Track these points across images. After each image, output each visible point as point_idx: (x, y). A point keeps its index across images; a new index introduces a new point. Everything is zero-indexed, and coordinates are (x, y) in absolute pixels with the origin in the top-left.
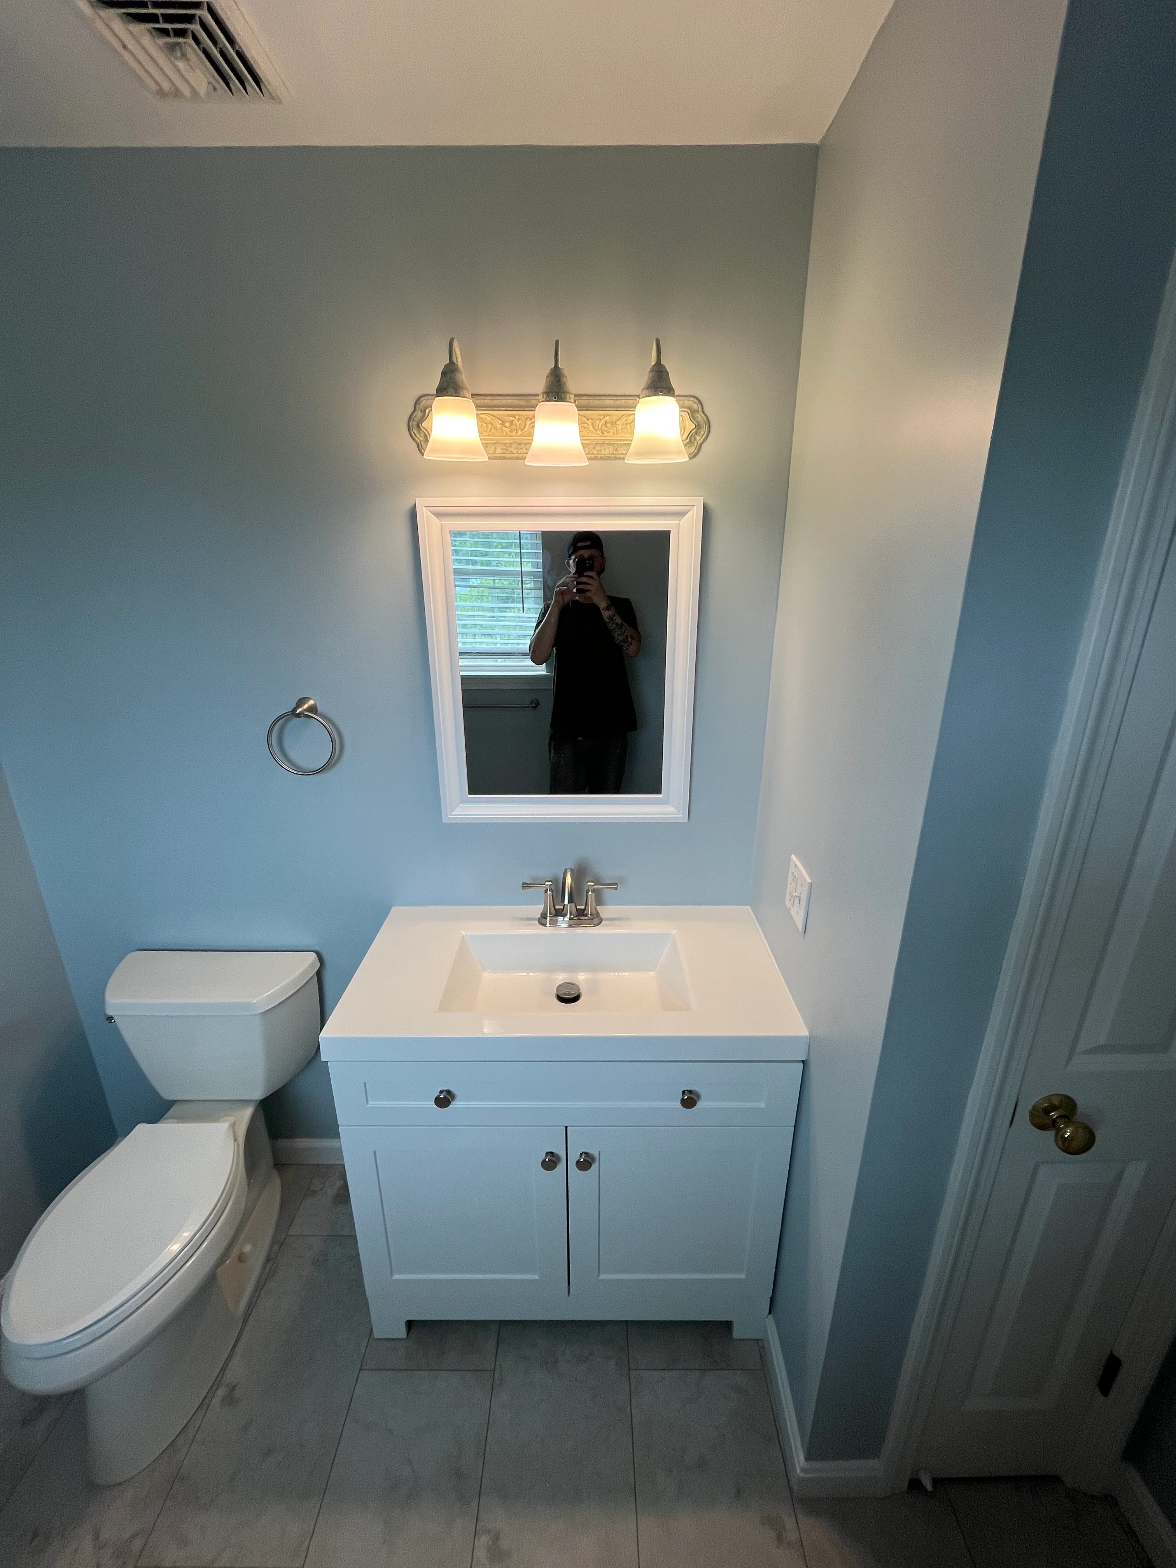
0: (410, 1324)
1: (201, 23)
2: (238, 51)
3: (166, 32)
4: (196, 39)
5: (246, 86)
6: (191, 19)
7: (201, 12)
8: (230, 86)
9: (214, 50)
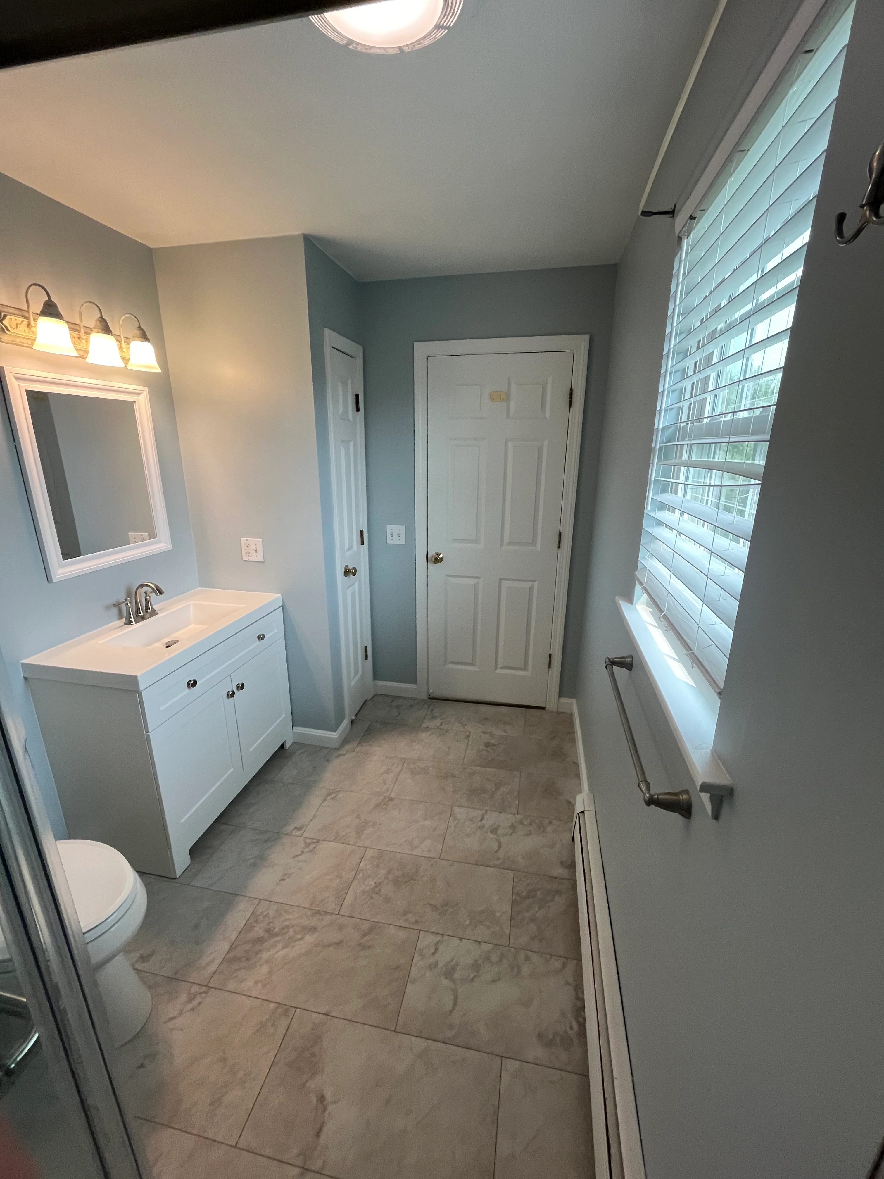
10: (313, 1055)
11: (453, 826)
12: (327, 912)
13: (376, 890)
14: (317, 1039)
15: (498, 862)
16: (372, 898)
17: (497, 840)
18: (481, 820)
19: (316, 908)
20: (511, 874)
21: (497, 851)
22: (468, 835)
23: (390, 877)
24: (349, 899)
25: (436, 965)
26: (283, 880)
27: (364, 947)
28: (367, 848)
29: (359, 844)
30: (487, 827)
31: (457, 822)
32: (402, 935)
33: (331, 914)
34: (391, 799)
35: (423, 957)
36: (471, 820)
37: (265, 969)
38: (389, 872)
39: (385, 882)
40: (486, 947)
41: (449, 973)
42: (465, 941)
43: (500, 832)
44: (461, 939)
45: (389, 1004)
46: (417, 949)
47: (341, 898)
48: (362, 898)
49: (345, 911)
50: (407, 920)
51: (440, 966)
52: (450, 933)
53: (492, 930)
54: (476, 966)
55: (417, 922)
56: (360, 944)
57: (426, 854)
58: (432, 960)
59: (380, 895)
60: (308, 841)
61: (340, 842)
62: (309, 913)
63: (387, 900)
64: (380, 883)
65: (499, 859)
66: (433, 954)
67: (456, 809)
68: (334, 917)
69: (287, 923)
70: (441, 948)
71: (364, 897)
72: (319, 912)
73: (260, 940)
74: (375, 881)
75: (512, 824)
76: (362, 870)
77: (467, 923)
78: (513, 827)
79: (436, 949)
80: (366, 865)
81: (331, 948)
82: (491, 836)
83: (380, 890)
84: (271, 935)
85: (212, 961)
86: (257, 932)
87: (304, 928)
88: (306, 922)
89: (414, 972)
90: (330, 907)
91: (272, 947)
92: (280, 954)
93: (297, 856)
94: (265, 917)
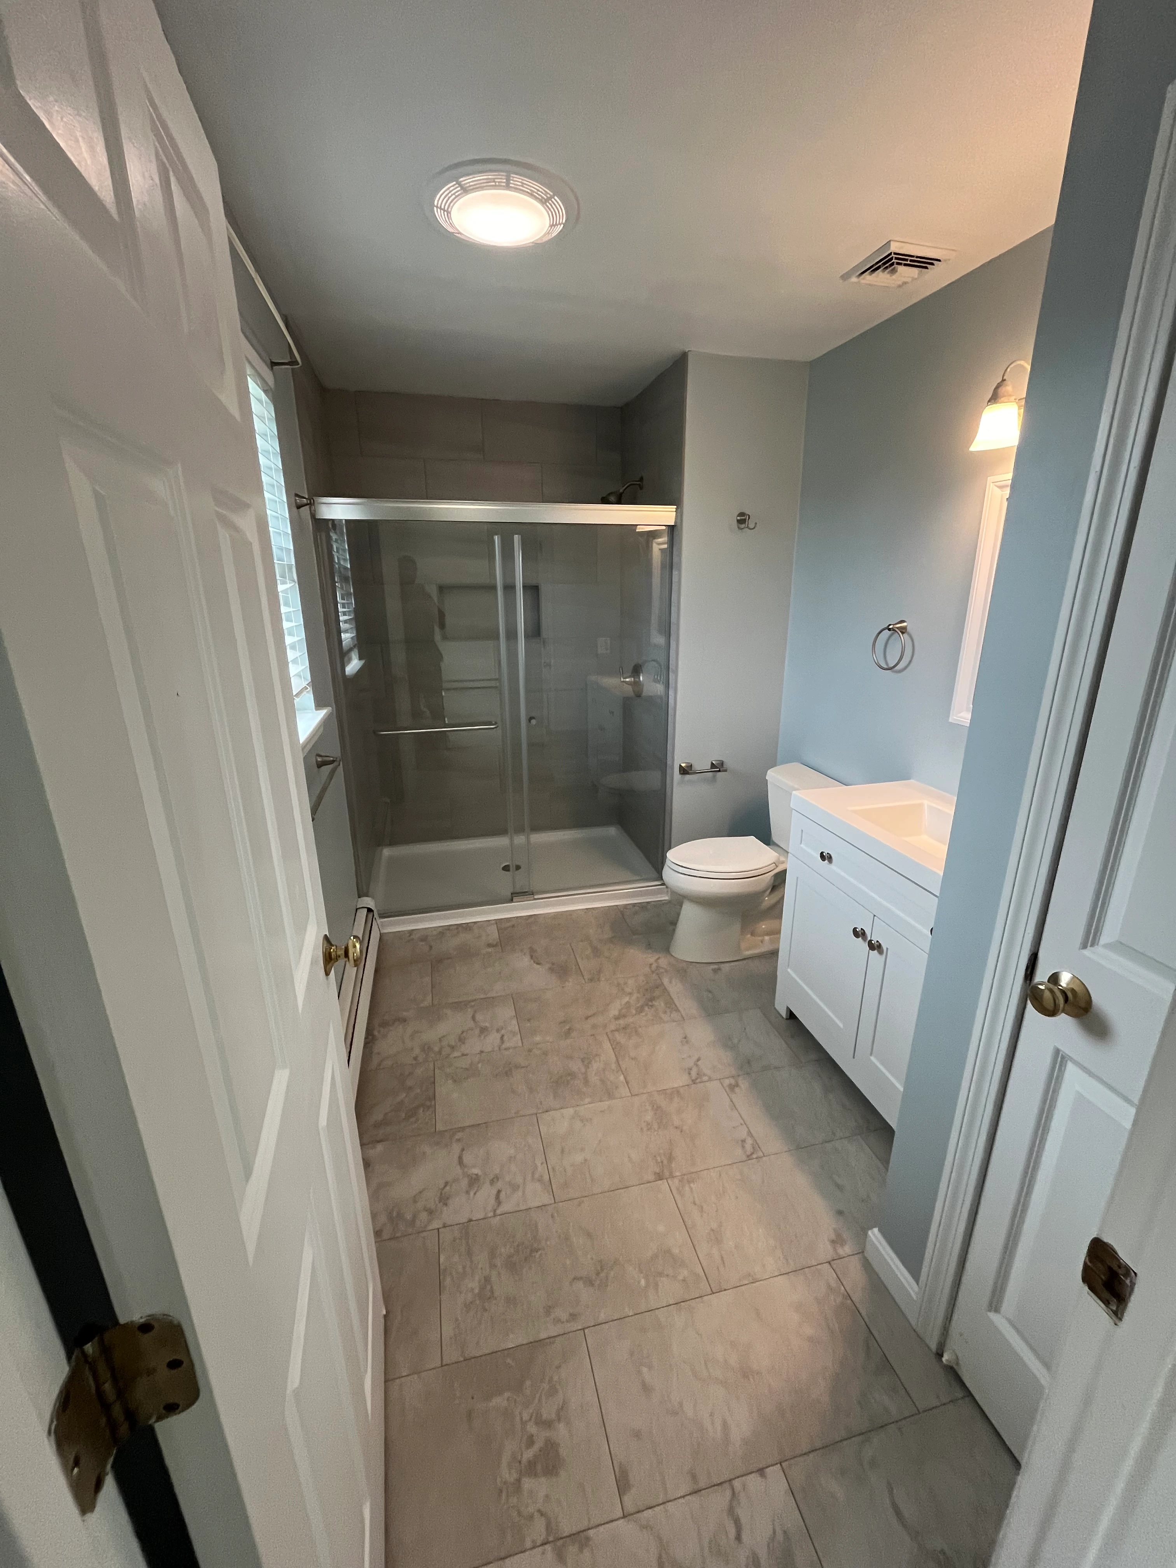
0: (791, 1016)
1: (896, 258)
2: (917, 257)
3: (887, 268)
4: (898, 264)
5: (933, 264)
6: (892, 259)
7: (893, 255)
8: (926, 268)
9: (909, 262)
10: (557, 973)
11: (539, 1165)
12: (617, 1030)
13: (587, 1061)
14: (560, 978)
15: (459, 1135)
16: (586, 1053)
17: (465, 1166)
18: (499, 1192)
19: (630, 1030)
20: (440, 1127)
21: (463, 1150)
22: (511, 1159)
23: (581, 1076)
24: (606, 1045)
25: (498, 1031)
26: (685, 1038)
27: (566, 1022)
28: (632, 1095)
29: (643, 1096)
30: (487, 1185)
31: (537, 1176)
32: (538, 1038)
33: (612, 1031)
34: (659, 1177)
35: (511, 1031)
36: (515, 1187)
37: (628, 989)
38: (586, 1079)
40: (457, 1054)
41: (485, 1030)
42: (479, 1052)
43: (464, 1182)
44: (482, 1052)
45: (523, 1003)
46: (519, 1034)
47: (615, 1044)
49: (602, 1037)
50: (540, 1049)
51: (494, 1031)
52: (494, 1053)
53: (452, 1068)
54: (462, 1040)
55: (530, 1051)
56: (569, 1022)
57: (556, 1114)
58: (503, 1032)
59: (580, 1058)
60: (705, 1078)
61: (670, 1090)
62: (632, 1026)
63: (570, 1057)
64: (587, 1067)
65: (458, 1140)
66: (503, 1036)
67: (546, 1199)
68: (608, 1030)
69: (643, 1014)
70: (498, 1042)
71: (593, 1052)
72: (625, 1028)
73: (653, 999)
74: (594, 1068)
75: (446, 1204)
76: (617, 1072)
78: (444, 1199)
79: (501, 1039)
80: (617, 1078)
81: (590, 1014)
82: (476, 1171)
84: (647, 1005)
85: (670, 982)
86: (660, 1004)
87: (624, 1016)
88: (630, 1020)
89: (514, 1022)
90: (619, 1037)
91: (638, 999)
92: (627, 999)
93: (698, 1060)
94: (665, 1012)
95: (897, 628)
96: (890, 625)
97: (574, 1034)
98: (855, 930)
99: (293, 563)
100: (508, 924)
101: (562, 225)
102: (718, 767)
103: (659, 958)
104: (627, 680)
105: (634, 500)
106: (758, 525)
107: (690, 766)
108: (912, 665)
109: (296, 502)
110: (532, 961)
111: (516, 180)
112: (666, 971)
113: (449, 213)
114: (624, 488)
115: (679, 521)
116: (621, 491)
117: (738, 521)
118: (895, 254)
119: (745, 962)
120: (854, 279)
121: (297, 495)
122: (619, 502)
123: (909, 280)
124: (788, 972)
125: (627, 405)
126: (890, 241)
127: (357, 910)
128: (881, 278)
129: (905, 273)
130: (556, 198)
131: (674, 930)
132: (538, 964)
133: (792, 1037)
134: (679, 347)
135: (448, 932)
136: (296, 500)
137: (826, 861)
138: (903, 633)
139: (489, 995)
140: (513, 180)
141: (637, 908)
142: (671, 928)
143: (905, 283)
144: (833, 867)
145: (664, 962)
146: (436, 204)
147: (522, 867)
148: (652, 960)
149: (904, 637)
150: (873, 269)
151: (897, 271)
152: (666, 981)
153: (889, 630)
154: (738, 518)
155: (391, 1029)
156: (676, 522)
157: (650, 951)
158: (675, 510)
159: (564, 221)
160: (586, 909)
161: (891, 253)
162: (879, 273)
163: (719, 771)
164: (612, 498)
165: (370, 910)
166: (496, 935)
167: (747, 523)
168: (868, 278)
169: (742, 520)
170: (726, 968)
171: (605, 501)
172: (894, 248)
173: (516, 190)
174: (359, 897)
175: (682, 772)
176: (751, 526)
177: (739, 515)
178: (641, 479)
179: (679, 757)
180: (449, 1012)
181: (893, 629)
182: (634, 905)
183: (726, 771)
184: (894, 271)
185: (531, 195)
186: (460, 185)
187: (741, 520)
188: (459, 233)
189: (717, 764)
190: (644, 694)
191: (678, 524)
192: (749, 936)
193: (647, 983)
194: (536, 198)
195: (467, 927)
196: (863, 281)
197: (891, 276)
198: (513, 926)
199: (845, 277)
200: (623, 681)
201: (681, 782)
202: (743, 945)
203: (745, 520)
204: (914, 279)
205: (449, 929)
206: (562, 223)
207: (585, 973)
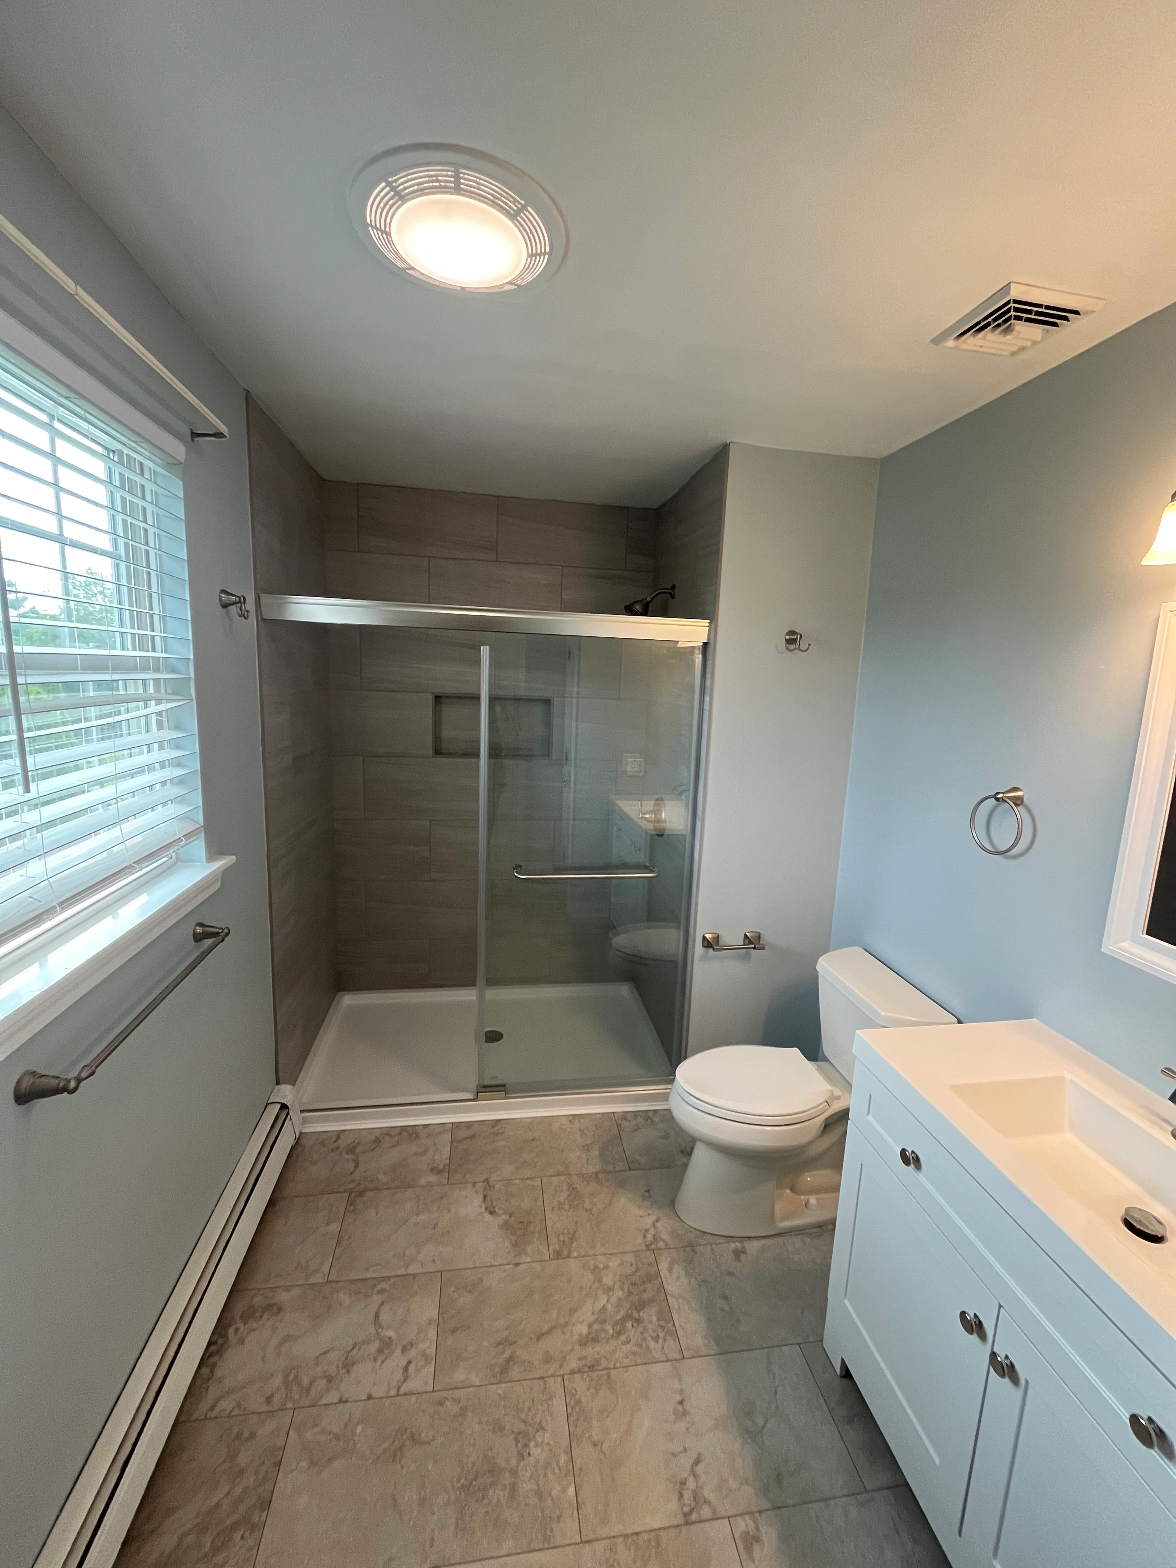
1: (1016, 310)
2: (1047, 307)
3: (999, 325)
4: (1018, 318)
5: (1066, 319)
6: (1009, 311)
7: (1012, 305)
8: (1056, 325)
9: (1033, 316)
10: (514, 1234)
12: (579, 1372)
13: (523, 1441)
14: (515, 1245)
16: (524, 1421)
19: (599, 1373)
23: (507, 1479)
24: (559, 1405)
25: (404, 1350)
26: (681, 1403)
27: (507, 1342)
28: (581, 1542)
29: (600, 1546)
32: (459, 1376)
33: (572, 1372)
35: (424, 1354)
37: (608, 1281)
38: (514, 1487)
39: (514, 1462)
40: (333, 1397)
41: (386, 1346)
42: (365, 1397)
44: (370, 1397)
45: (454, 1291)
46: (433, 1362)
47: (572, 1403)
48: (539, 1417)
49: (555, 1385)
50: (457, 1401)
51: (399, 1351)
52: (387, 1402)
53: (317, 1430)
54: (348, 1365)
55: (441, 1404)
56: (512, 1343)
58: (412, 1353)
59: (513, 1432)
60: (706, 1512)
61: (646, 1536)
62: (604, 1364)
63: (498, 1427)
64: (521, 1457)
66: (409, 1362)
68: (566, 1369)
69: (623, 1338)
70: (399, 1375)
71: (537, 1420)
72: (592, 1368)
73: (641, 1305)
74: (532, 1459)
76: (566, 1476)
77: (359, 1429)
79: (406, 1369)
80: (564, 1491)
81: (546, 1327)
83: (517, 1441)
84: (631, 1317)
85: (670, 1270)
86: (650, 1316)
87: (596, 1340)
88: (599, 1349)
89: (432, 1333)
90: (580, 1384)
91: (619, 1305)
92: (603, 1301)
93: (697, 1462)
94: (656, 1339)
95: (1008, 798)
96: (998, 793)
97: (515, 1372)
98: (963, 1314)
99: (192, 675)
100: (469, 1133)
101: (547, 256)
102: (753, 942)
103: (657, 1220)
104: (647, 816)
105: (664, 612)
106: (811, 648)
107: (717, 939)
108: (1032, 852)
109: (221, 600)
110: (484, 1206)
111: (469, 178)
112: (667, 1248)
113: (388, 234)
114: (652, 596)
115: (712, 637)
116: (649, 599)
117: (787, 640)
118: (1015, 302)
119: (781, 1240)
120: (951, 343)
121: (223, 591)
122: (645, 613)
123: (1029, 344)
124: (845, 1304)
125: (663, 506)
126: (1010, 283)
127: (267, 1105)
128: (990, 339)
129: (1025, 332)
130: (529, 209)
131: (686, 1166)
132: (491, 1213)
133: (850, 1421)
134: (717, 437)
135: (387, 1138)
136: (220, 597)
137: (912, 1165)
138: (1016, 805)
139: (411, 1270)
140: (465, 179)
141: (640, 1120)
142: (684, 1160)
143: (1023, 349)
144: (921, 1177)
145: (665, 1226)
146: (369, 221)
147: (505, 1036)
148: (649, 1221)
149: (1020, 811)
150: (979, 328)
151: (1013, 330)
152: (663, 1267)
153: (997, 799)
154: (788, 637)
155: (255, 1325)
156: (709, 638)
157: (647, 1203)
158: (708, 625)
159: (547, 250)
160: (574, 1115)
161: (1008, 303)
162: (986, 334)
163: (754, 948)
164: (638, 608)
165: (284, 1107)
166: (446, 1153)
167: (798, 643)
168: (972, 342)
169: (793, 639)
170: (753, 1247)
171: (630, 611)
172: (1016, 293)
173: (469, 194)
174: (278, 1084)
175: (706, 944)
176: (803, 647)
177: (787, 634)
178: (673, 587)
179: (703, 928)
180: (345, 1298)
181: (1003, 800)
182: (636, 1114)
183: (763, 948)
184: (1009, 330)
185: (494, 204)
186: (393, 189)
187: (790, 639)
188: (413, 269)
189: (752, 937)
190: (666, 833)
191: (711, 642)
192: (788, 1191)
193: (637, 1270)
194: (501, 209)
195: (411, 1133)
196: (964, 347)
197: (1004, 336)
198: (473, 1137)
199: (938, 340)
200: (642, 818)
201: (703, 958)
202: (778, 1209)
203: (796, 640)
204: (1035, 342)
205: (388, 1134)
206: (545, 253)
207: (553, 1240)
